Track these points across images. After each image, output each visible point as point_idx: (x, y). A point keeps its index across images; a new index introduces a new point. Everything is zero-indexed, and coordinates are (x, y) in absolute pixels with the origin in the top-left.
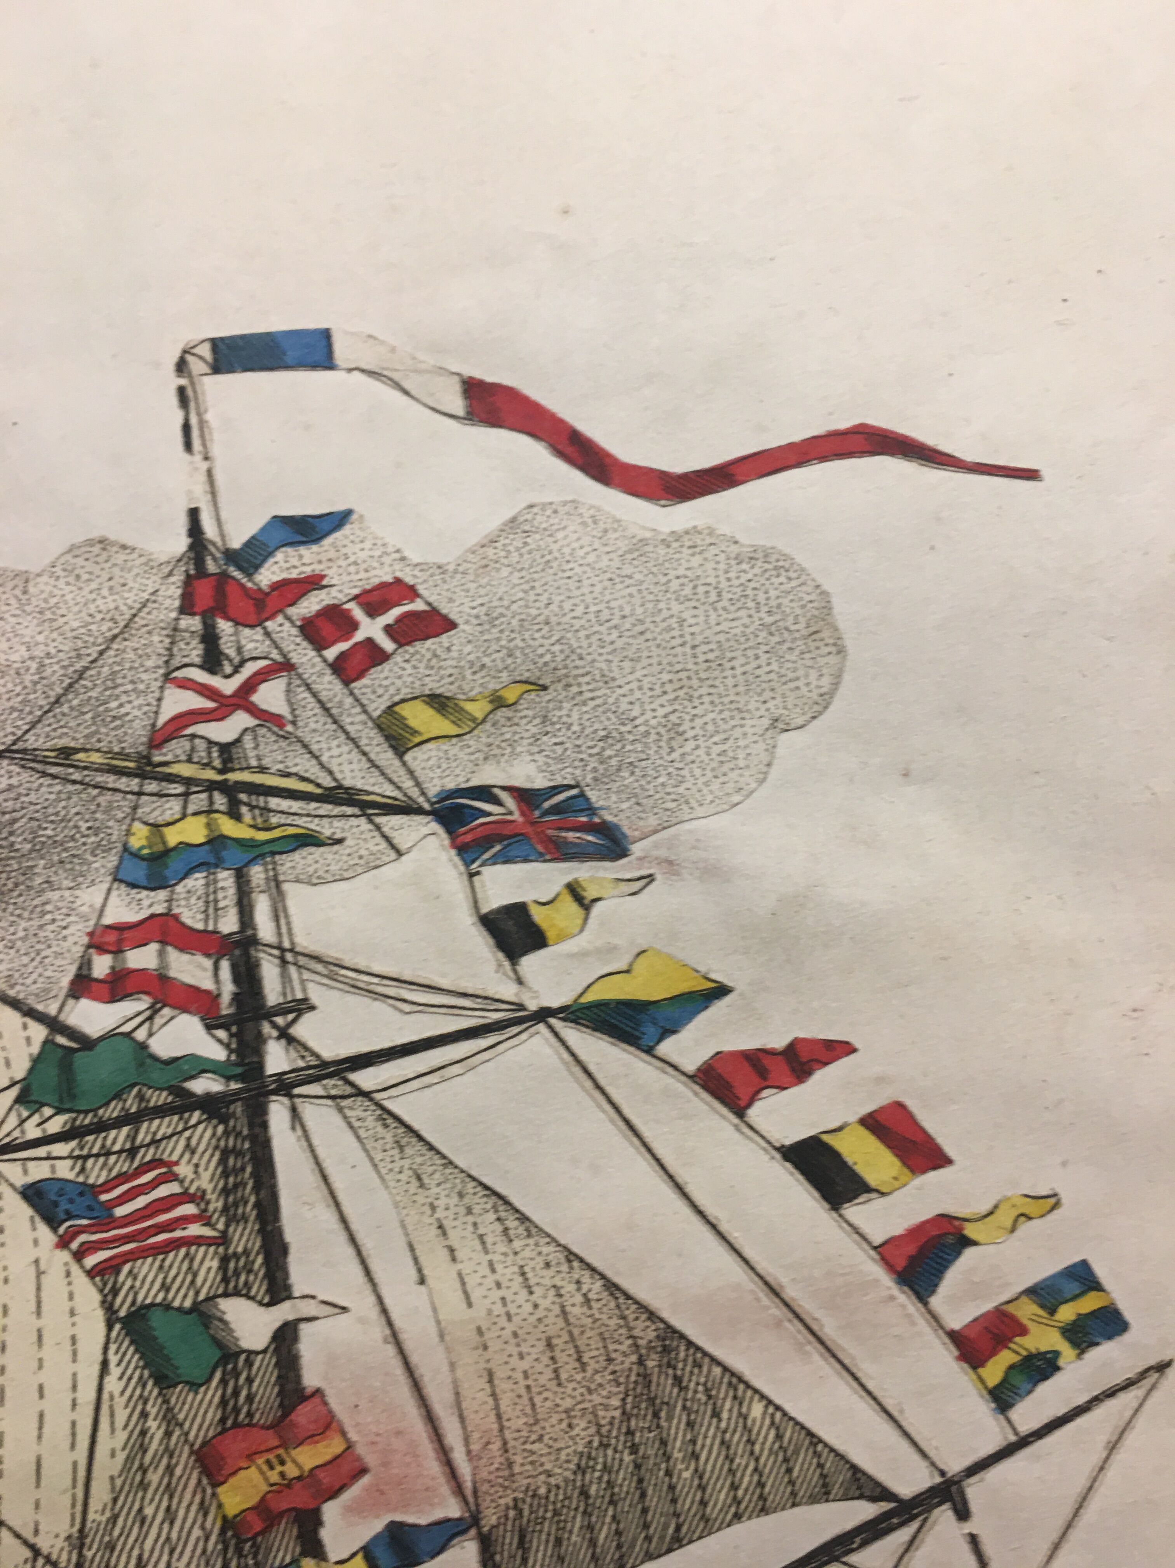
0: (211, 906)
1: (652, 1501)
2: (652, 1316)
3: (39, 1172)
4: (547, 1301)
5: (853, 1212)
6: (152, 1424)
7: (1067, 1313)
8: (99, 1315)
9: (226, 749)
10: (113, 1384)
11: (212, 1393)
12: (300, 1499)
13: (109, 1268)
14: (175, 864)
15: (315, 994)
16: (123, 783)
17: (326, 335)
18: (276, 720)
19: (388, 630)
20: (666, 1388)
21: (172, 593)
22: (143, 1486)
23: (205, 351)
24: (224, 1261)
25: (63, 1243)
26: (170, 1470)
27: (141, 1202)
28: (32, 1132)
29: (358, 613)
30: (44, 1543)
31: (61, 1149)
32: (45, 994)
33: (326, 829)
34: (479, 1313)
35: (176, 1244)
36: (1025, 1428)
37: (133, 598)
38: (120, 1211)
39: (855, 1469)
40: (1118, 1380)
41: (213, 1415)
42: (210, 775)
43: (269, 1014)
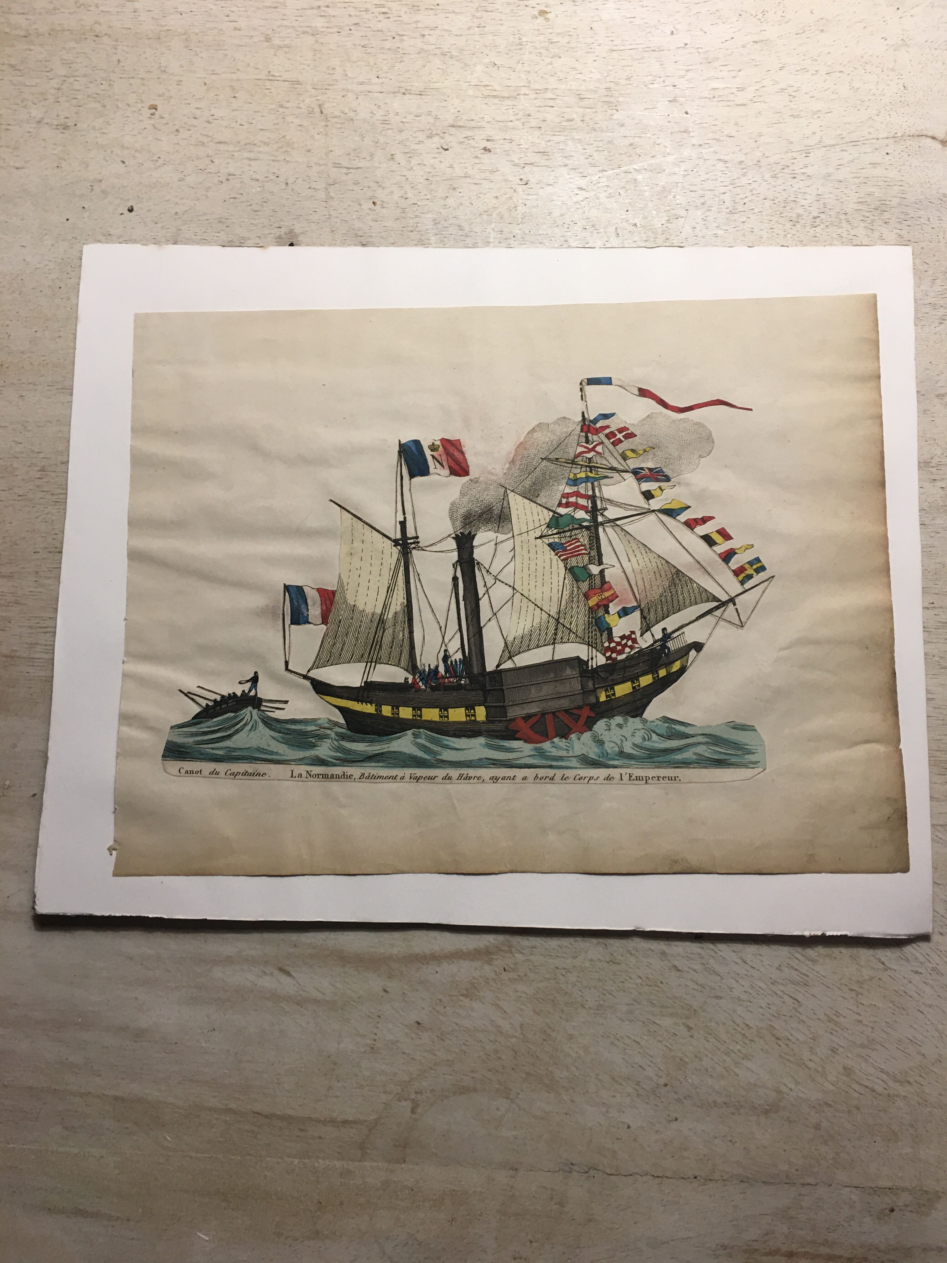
0: (586, 489)
1: (674, 602)
2: (675, 567)
3: (551, 541)
4: (654, 565)
5: (714, 548)
6: (575, 589)
7: (755, 567)
8: (564, 568)
9: (590, 459)
10: (566, 581)
11: (587, 582)
12: (605, 602)
13: (566, 559)
14: (579, 482)
15: (608, 507)
16: (568, 465)
17: (610, 378)
18: (600, 453)
19: (623, 436)
20: (678, 581)
21: (579, 428)
22: (573, 601)
23: (586, 381)
24: (590, 557)
25: (556, 554)
26: (578, 598)
27: (572, 546)
28: (550, 533)
29: (617, 433)
30: (551, 613)
31: (555, 536)
32: (552, 506)
33: (610, 475)
34: (641, 567)
35: (580, 554)
36: (746, 588)
37: (571, 429)
38: (568, 548)
39: (714, 596)
40: (764, 579)
41: (587, 587)
42: (587, 464)
43: (599, 510)
